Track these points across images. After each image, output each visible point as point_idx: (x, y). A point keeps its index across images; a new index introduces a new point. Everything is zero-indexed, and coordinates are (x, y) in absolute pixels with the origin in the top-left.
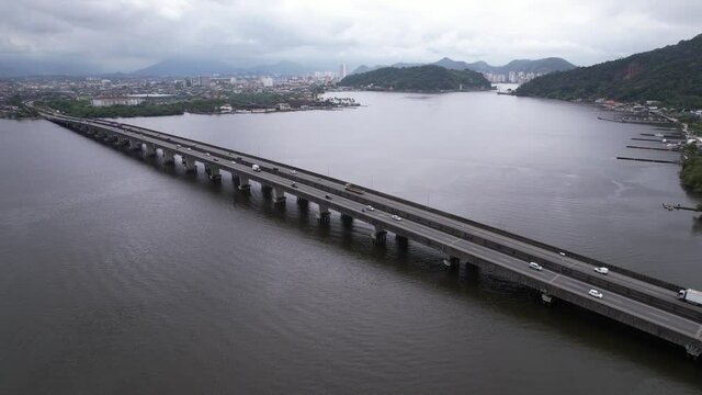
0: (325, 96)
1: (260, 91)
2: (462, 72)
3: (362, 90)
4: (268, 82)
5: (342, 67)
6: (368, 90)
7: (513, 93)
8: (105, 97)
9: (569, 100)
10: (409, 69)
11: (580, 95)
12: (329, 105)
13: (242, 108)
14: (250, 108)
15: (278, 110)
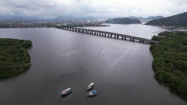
0: (103, 24)
1: (88, 23)
2: (134, 20)
3: (110, 23)
4: (89, 22)
5: (105, 18)
6: (112, 23)
7: (145, 24)
8: (59, 24)
9: (157, 26)
10: (121, 19)
11: (159, 25)
12: (104, 26)
13: (88, 26)
14: (89, 26)
15: (94, 27)
